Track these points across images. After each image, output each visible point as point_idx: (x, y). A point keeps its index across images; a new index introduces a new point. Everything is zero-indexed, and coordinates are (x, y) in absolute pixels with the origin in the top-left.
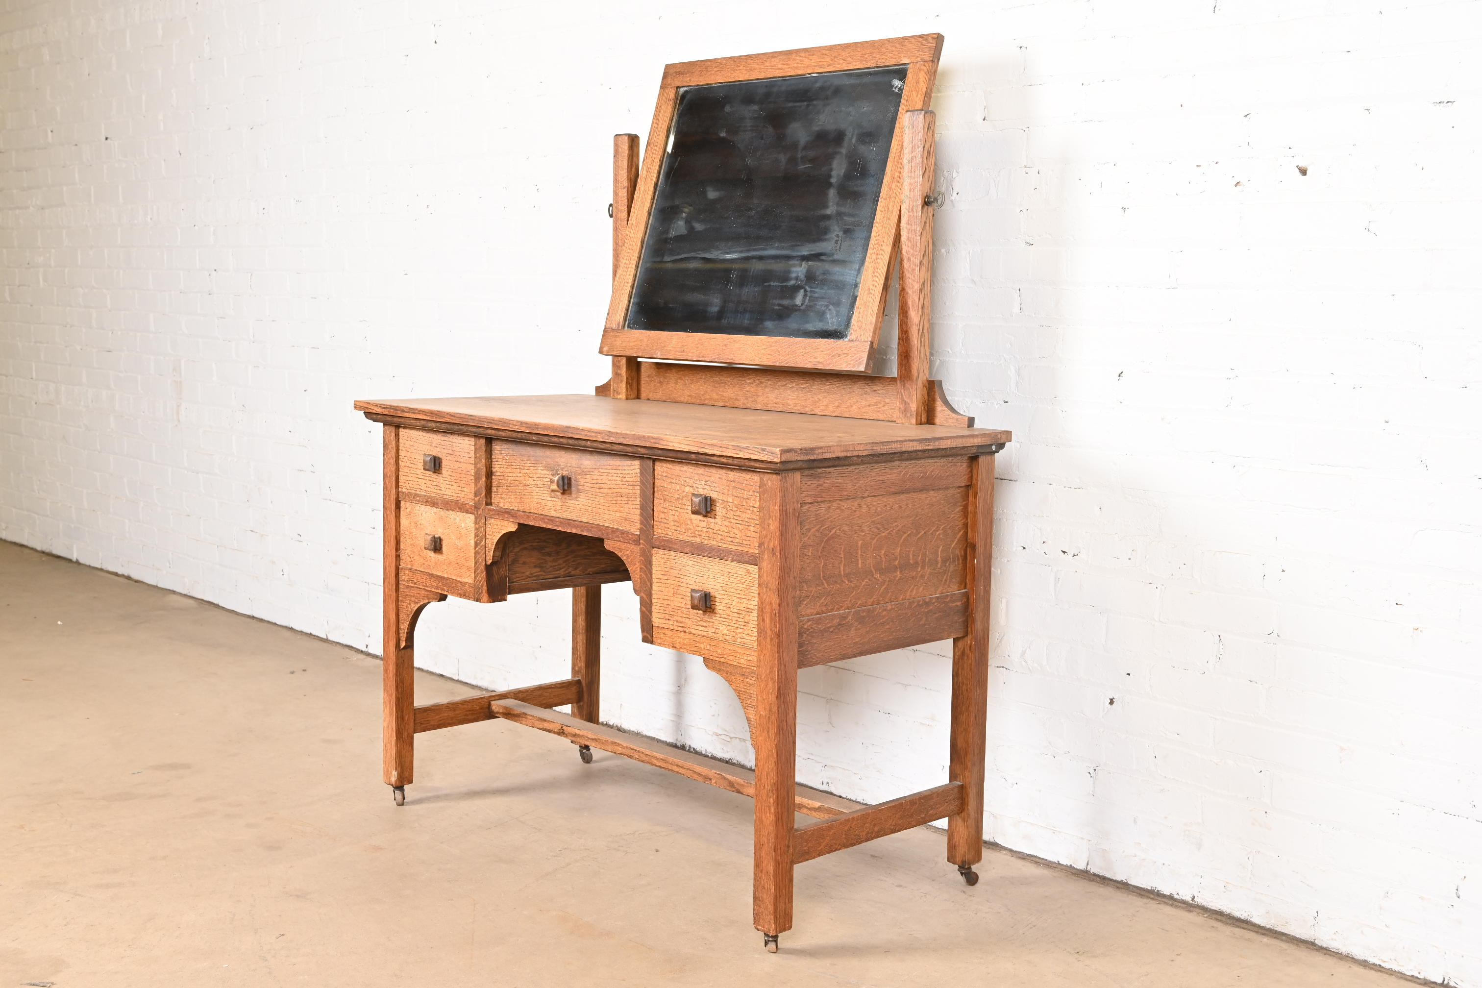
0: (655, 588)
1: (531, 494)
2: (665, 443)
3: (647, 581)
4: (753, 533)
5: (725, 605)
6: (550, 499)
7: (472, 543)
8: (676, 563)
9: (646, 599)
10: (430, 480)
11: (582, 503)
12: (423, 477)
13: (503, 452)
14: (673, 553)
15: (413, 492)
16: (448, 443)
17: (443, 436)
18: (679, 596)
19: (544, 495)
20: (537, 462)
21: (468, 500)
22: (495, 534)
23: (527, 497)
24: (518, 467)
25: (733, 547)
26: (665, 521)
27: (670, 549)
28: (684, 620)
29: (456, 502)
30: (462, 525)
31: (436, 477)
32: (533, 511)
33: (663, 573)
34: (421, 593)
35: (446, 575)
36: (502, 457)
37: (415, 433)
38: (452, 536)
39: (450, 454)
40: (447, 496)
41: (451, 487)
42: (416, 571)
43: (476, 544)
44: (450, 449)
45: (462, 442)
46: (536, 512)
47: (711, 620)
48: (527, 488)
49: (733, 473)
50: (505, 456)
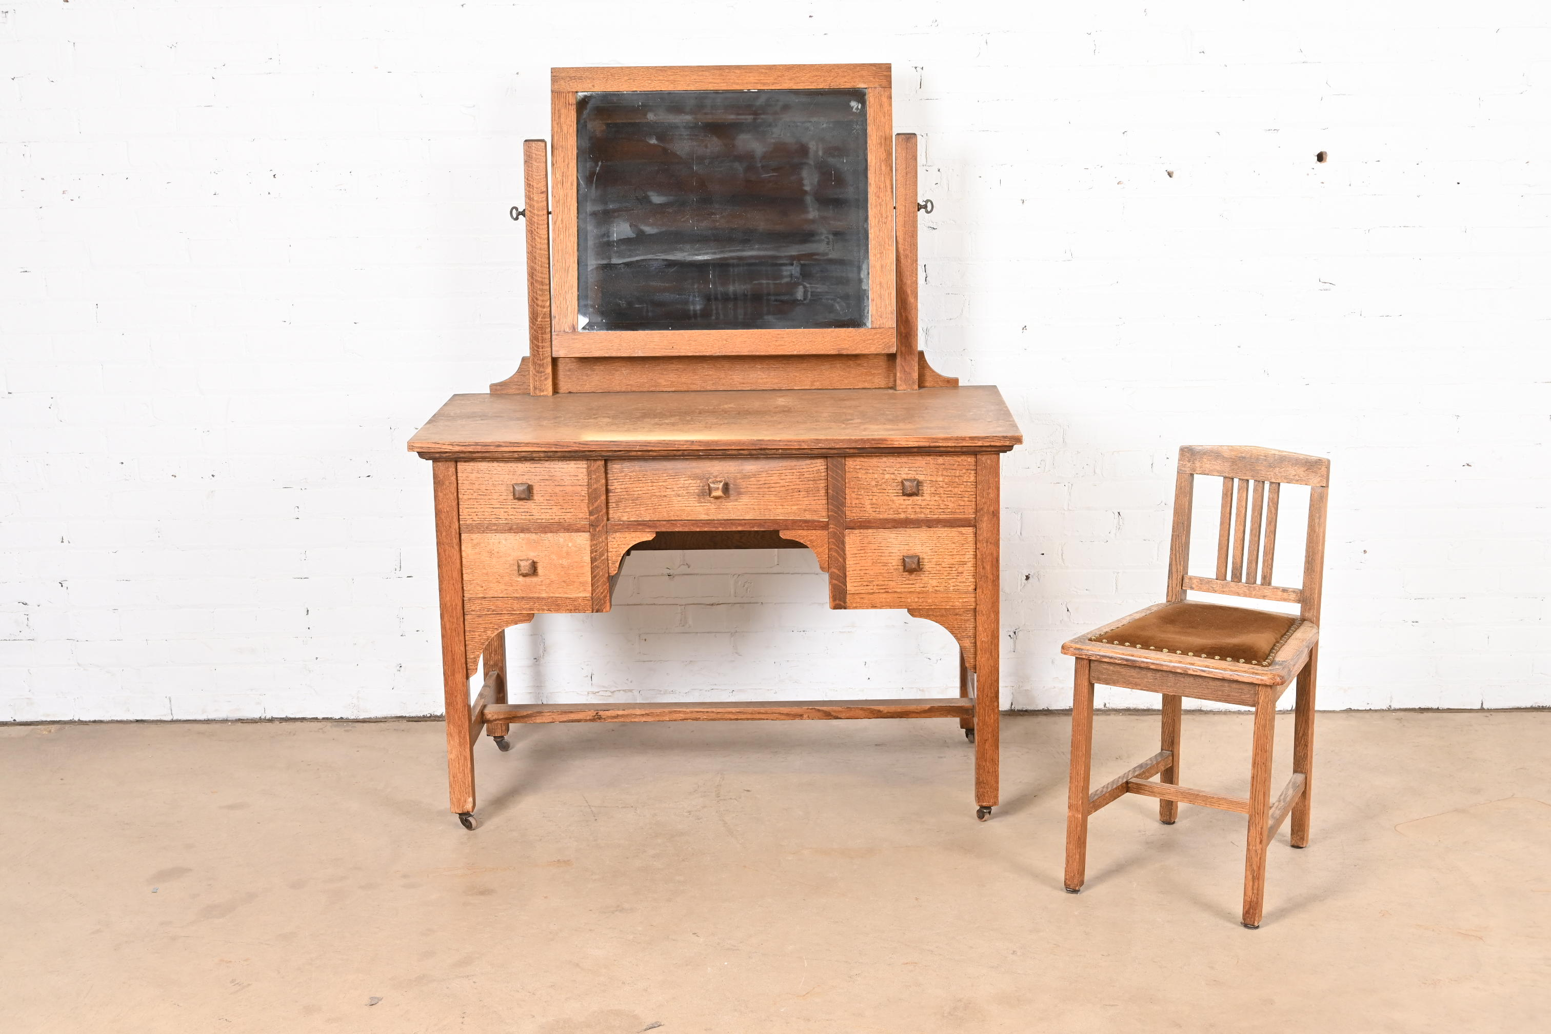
0: (850, 562)
1: (670, 503)
2: (889, 443)
3: (839, 557)
4: (968, 502)
5: (935, 563)
6: (699, 505)
7: (587, 559)
8: (874, 538)
9: (839, 573)
10: (515, 508)
11: (746, 503)
12: (502, 506)
13: (624, 470)
14: (870, 531)
15: (486, 522)
16: (542, 469)
17: (532, 463)
18: (880, 565)
19: (691, 502)
20: (679, 474)
21: (578, 520)
22: (623, 546)
23: (664, 506)
25: (945, 516)
26: (861, 505)
27: (868, 528)
28: (886, 583)
29: (559, 523)
30: (570, 545)
31: (525, 504)
32: (676, 519)
33: (859, 549)
34: (503, 618)
35: (544, 595)
36: (623, 474)
37: (483, 465)
38: (554, 557)
39: (547, 480)
40: (544, 520)
41: (549, 511)
42: (493, 599)
43: (593, 560)
44: (546, 474)
45: (566, 466)
46: (680, 519)
47: (919, 578)
48: (664, 499)
49: (941, 458)
50: (629, 473)
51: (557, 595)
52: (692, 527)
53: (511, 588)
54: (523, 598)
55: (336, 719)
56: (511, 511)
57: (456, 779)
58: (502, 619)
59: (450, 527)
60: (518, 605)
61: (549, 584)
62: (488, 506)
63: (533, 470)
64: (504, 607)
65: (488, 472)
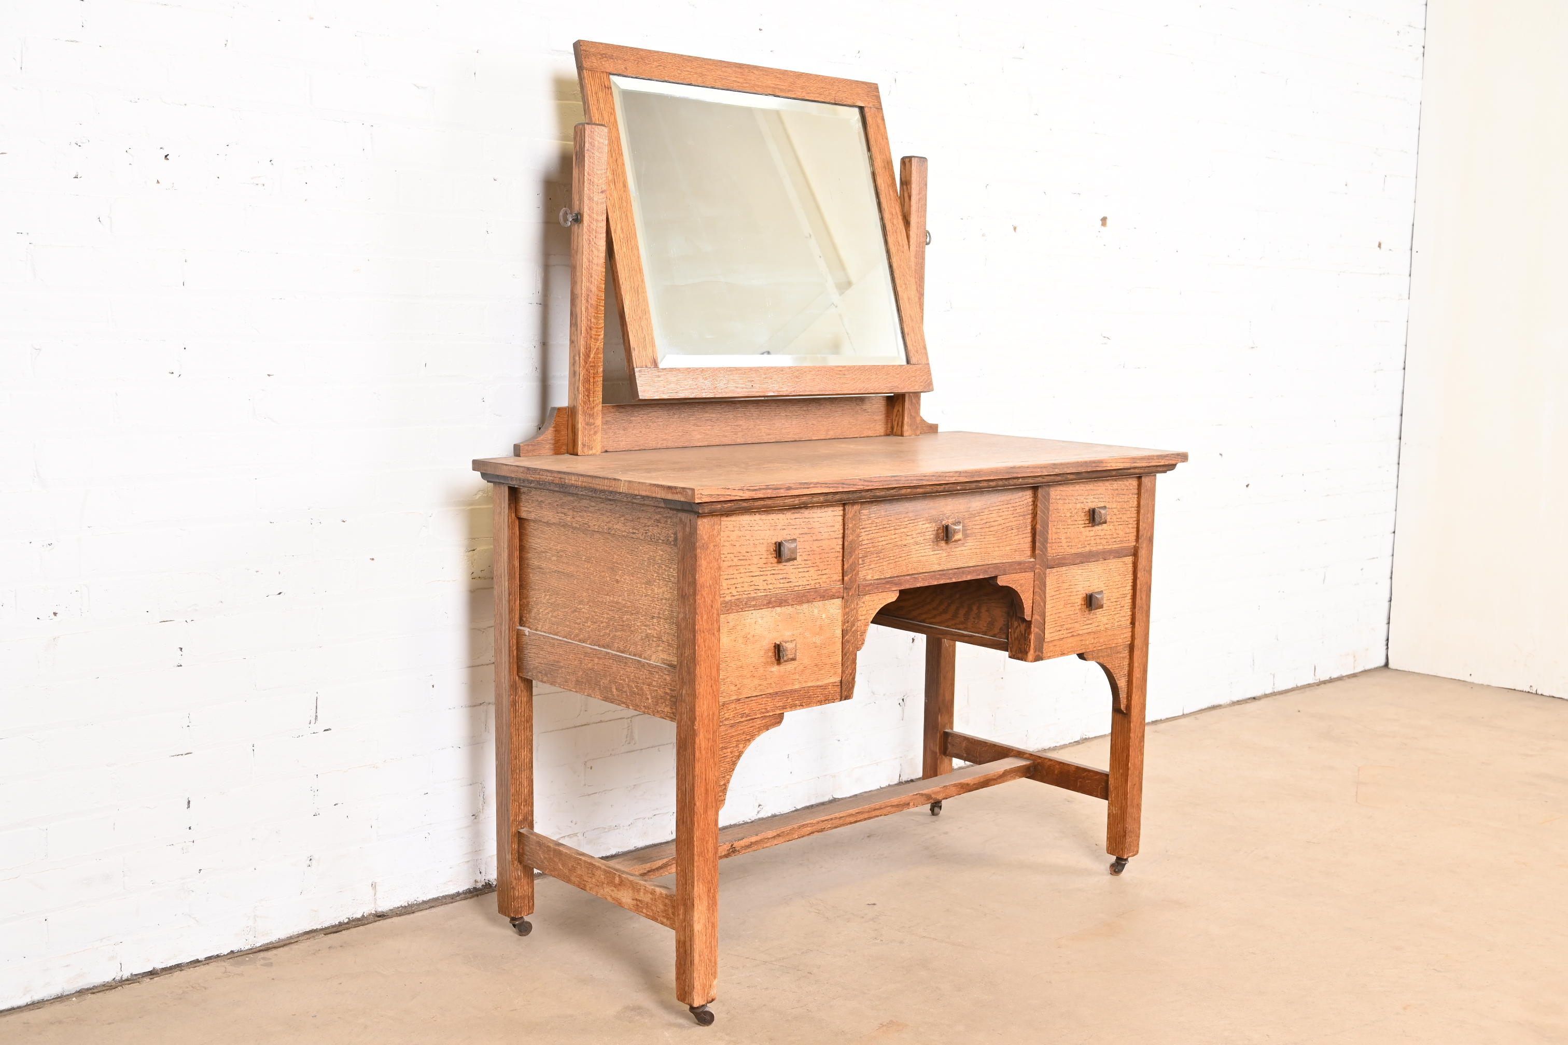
0: (1049, 606)
1: (909, 553)
3: (1041, 601)
4: (1132, 529)
5: (1107, 598)
6: (933, 553)
7: (838, 632)
8: (1067, 576)
9: (1040, 619)
10: (773, 574)
11: (970, 547)
12: (762, 573)
13: (871, 515)
14: (1064, 568)
15: (744, 596)
16: (801, 520)
17: (793, 513)
18: (1070, 605)
19: (926, 551)
20: (919, 517)
21: (832, 583)
22: (871, 612)
23: (903, 558)
24: (892, 528)
25: (1116, 546)
26: (1059, 541)
27: (1063, 565)
28: (1073, 625)
29: (815, 590)
30: (824, 616)
31: (784, 567)
32: (913, 572)
33: (1056, 590)
34: (755, 724)
35: (797, 687)
36: (870, 521)
37: (745, 519)
38: (807, 634)
39: (806, 534)
40: (801, 587)
41: (806, 574)
42: (747, 700)
43: (844, 633)
44: (804, 527)
45: (823, 515)
46: (916, 572)
47: (1095, 616)
48: (904, 549)
49: (1115, 482)
50: (875, 520)
51: (809, 684)
52: (931, 580)
53: (764, 683)
54: (776, 693)
55: (224, 955)
56: (770, 579)
57: (702, 957)
58: (755, 726)
59: (712, 607)
60: (772, 704)
61: (803, 671)
62: (747, 574)
63: (793, 522)
64: (757, 709)
65: (749, 528)
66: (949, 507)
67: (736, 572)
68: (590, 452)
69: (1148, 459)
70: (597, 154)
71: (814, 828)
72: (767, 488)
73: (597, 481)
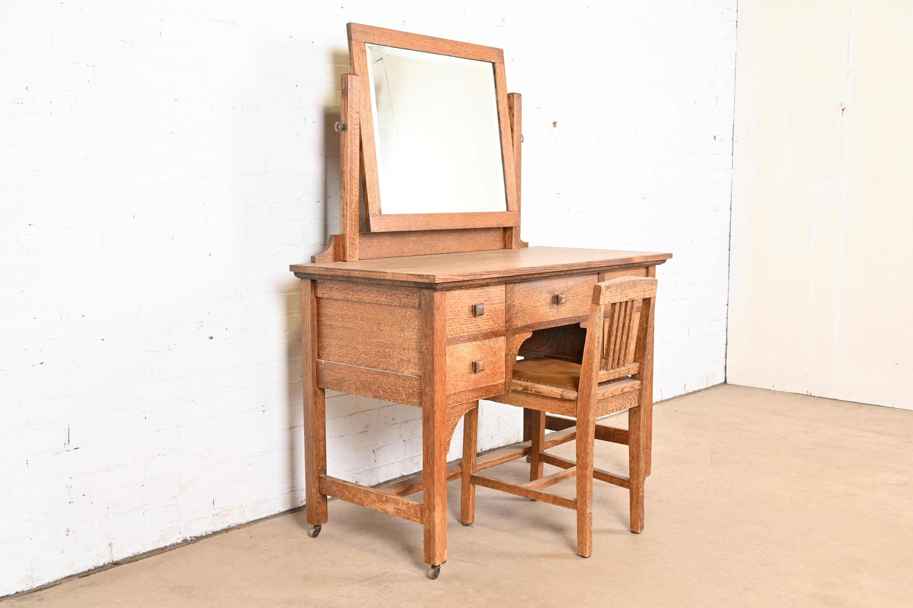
1: (539, 311)
6: (550, 310)
7: (504, 355)
10: (471, 323)
11: (568, 307)
12: (466, 323)
13: (520, 290)
15: (457, 335)
16: (485, 293)
17: (481, 289)
19: (547, 309)
20: (542, 291)
21: (500, 328)
22: (519, 343)
23: (536, 314)
24: (530, 297)
29: (492, 332)
30: (496, 346)
31: (477, 319)
32: (541, 321)
35: (483, 386)
36: (519, 293)
37: (457, 293)
38: (488, 356)
39: (487, 300)
40: (485, 330)
41: (487, 323)
42: (459, 393)
43: (506, 355)
44: (486, 296)
45: (495, 290)
48: (536, 308)
49: (637, 270)
50: (522, 293)
51: (490, 384)
52: (548, 325)
53: (468, 384)
54: (474, 389)
56: (469, 325)
57: (439, 538)
58: (463, 408)
59: (442, 342)
60: (472, 395)
61: (486, 377)
62: (459, 323)
63: (481, 294)
64: (464, 398)
65: (459, 298)
66: (558, 285)
67: (453, 322)
68: (353, 260)
69: (654, 257)
70: (354, 91)
71: (481, 467)
72: (471, 274)
73: (373, 274)
